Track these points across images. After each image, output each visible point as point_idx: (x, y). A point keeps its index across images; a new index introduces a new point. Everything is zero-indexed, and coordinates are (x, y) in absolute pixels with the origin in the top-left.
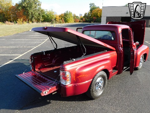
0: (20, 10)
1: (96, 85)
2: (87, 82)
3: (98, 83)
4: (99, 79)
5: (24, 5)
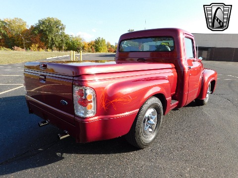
0: (36, 34)
1: (144, 122)
2: (127, 113)
3: (148, 119)
4: (150, 112)
5: (41, 28)
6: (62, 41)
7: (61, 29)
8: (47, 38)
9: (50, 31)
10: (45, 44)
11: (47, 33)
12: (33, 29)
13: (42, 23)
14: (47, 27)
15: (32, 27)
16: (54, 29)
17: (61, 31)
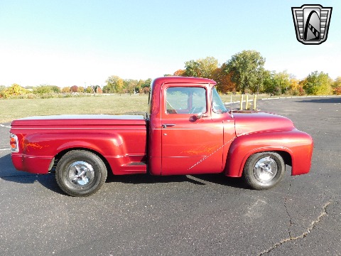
5: (234, 65)
6: (258, 79)
7: (260, 63)
8: (240, 77)
9: (244, 68)
10: (237, 86)
11: (240, 70)
12: (225, 67)
13: (236, 58)
14: (241, 63)
15: (224, 64)
16: (250, 66)
17: (259, 67)
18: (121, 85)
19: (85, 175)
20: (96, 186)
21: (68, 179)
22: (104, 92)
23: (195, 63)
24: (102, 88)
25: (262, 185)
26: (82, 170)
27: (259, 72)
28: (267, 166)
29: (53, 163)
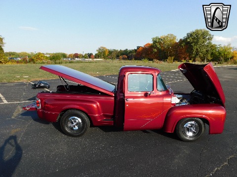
5: (188, 40)
6: (207, 51)
7: (209, 39)
8: (192, 49)
9: (196, 43)
10: (190, 55)
11: (193, 44)
12: (181, 41)
13: (190, 35)
14: (194, 39)
15: (181, 40)
16: (201, 40)
17: (208, 42)
18: (107, 53)
19: (77, 124)
20: (83, 131)
21: (67, 126)
22: (95, 58)
23: (159, 39)
24: (94, 55)
25: (188, 138)
26: (75, 121)
27: (208, 46)
28: (192, 126)
29: (59, 116)
